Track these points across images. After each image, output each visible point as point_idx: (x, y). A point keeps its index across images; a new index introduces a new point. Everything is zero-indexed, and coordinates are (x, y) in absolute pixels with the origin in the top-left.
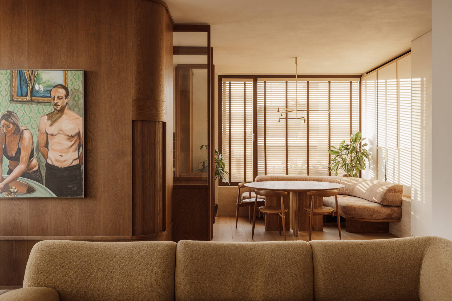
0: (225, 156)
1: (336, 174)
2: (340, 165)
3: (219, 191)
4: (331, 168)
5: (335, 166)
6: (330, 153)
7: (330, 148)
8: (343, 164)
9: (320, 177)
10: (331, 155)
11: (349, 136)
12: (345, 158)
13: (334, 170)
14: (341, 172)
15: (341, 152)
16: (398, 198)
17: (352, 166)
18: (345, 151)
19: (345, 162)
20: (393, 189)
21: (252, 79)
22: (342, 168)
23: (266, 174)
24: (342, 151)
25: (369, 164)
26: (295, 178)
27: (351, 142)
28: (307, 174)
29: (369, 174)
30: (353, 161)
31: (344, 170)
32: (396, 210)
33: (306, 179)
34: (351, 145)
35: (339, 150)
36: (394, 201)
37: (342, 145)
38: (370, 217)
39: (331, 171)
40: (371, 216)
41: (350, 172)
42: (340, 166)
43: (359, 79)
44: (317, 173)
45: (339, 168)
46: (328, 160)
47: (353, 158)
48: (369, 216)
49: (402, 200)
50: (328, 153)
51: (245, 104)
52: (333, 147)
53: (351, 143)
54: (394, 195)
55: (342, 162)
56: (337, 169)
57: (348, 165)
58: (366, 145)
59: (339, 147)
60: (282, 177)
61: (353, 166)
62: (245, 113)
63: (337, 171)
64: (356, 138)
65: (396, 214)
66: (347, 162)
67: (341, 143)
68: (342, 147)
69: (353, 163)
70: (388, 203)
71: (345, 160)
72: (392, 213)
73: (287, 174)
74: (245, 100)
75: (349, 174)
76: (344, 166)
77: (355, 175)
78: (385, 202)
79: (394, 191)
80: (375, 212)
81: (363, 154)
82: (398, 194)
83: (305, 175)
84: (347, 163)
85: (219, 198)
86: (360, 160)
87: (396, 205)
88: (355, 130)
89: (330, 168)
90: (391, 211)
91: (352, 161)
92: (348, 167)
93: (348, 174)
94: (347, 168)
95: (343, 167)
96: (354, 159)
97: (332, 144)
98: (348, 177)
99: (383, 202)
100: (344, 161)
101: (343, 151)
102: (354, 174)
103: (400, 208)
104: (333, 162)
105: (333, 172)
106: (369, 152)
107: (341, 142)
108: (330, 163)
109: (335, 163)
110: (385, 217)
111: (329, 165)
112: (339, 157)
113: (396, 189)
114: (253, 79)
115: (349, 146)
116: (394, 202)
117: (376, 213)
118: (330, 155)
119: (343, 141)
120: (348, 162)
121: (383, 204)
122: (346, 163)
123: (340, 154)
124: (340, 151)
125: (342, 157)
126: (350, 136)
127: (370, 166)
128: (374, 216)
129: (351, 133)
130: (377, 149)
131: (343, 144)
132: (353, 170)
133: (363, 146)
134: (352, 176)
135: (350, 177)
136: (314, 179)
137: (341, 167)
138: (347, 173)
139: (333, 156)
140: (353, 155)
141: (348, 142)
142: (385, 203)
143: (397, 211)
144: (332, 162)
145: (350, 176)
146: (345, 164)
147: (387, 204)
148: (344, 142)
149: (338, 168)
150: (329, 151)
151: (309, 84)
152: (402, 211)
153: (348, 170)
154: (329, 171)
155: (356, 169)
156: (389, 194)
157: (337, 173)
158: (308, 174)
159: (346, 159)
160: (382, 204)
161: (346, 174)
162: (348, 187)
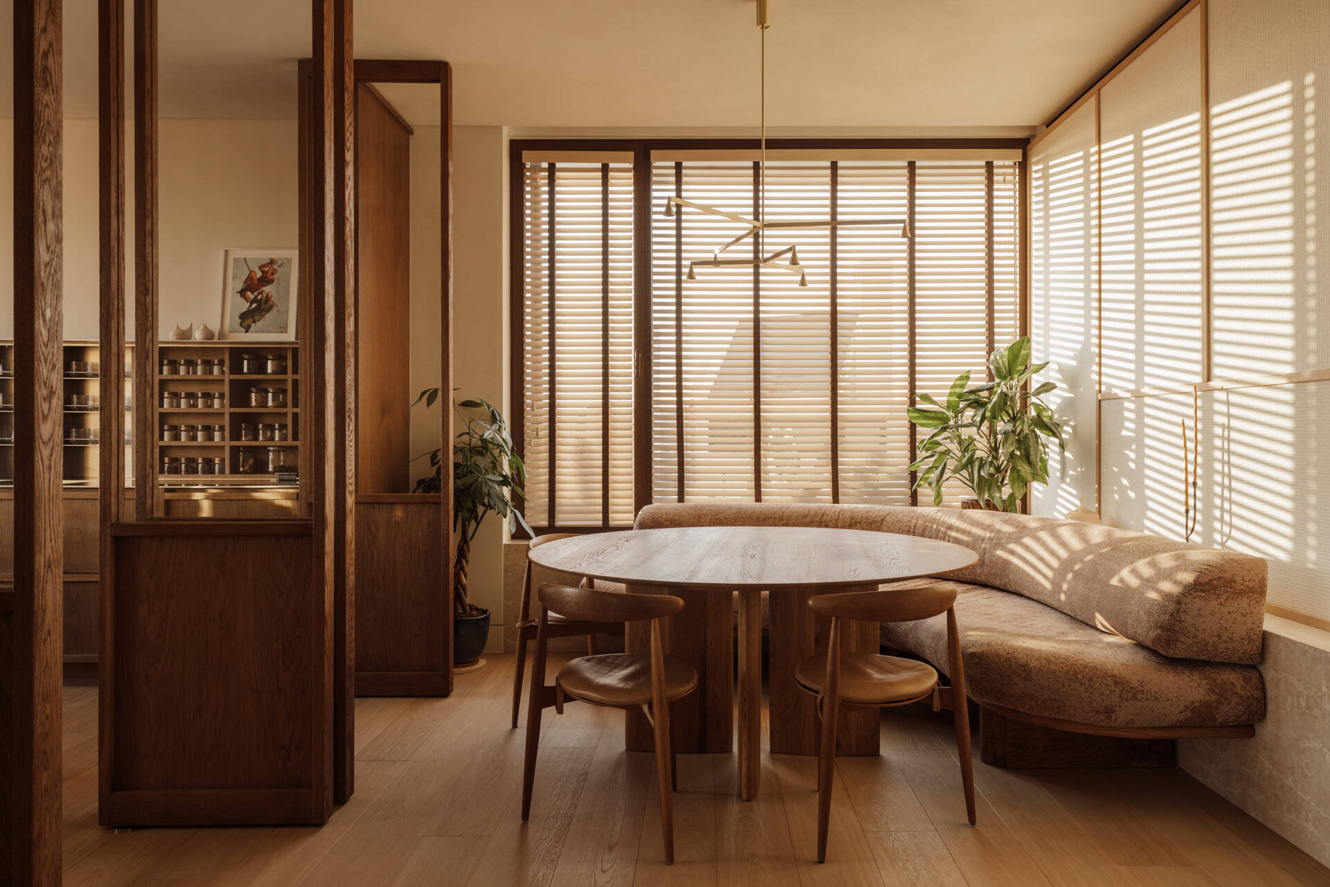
0: (535, 433)
1: (938, 500)
2: (952, 464)
3: (507, 559)
4: (918, 474)
5: (931, 468)
6: (913, 421)
7: (912, 403)
8: (964, 460)
9: (877, 508)
10: (919, 429)
11: (985, 360)
12: (969, 437)
13: (930, 484)
14: (957, 490)
15: (956, 416)
16: (1245, 623)
17: (998, 469)
18: (969, 413)
19: (970, 453)
20: (1220, 578)
21: (631, 154)
22: (957, 475)
23: (681, 499)
24: (958, 413)
25: (1063, 461)
26: (783, 513)
27: (991, 378)
28: (830, 498)
29: (1060, 500)
30: (1000, 451)
31: (968, 482)
32: (1232, 684)
33: (823, 516)
34: (990, 389)
35: (948, 408)
36: (1224, 638)
37: (958, 390)
38: (1102, 717)
39: (919, 486)
40: (1109, 711)
41: (989, 490)
42: (952, 468)
43: (1020, 152)
44: (868, 494)
45: (949, 475)
46: (907, 445)
47: (999, 437)
48: (1098, 712)
49: (1265, 636)
50: (906, 423)
51: (605, 246)
52: (926, 398)
53: (991, 384)
54: (1225, 610)
55: (959, 454)
56: (938, 481)
57: (981, 467)
58: (1047, 387)
59: (946, 398)
60: (735, 511)
61: (1000, 467)
62: (605, 276)
63: (940, 489)
64: (1011, 362)
65: (1237, 704)
66: (978, 454)
67: (953, 387)
68: (960, 396)
69: (1002, 459)
70: (1195, 649)
71: (971, 447)
72: (1214, 697)
73: (758, 498)
74: (605, 230)
75: (986, 496)
76: (965, 467)
77: (1011, 503)
78: (1180, 646)
79: (1226, 592)
80: (1128, 692)
81: (1040, 422)
82: (1244, 601)
83: (824, 502)
84: (978, 458)
85: (506, 584)
86: (1029, 447)
87: (1235, 659)
88: (1006, 336)
89: (913, 476)
90: (1212, 691)
91: (995, 449)
92: (982, 474)
93: (984, 496)
94: (980, 476)
95: (965, 473)
96: (1006, 439)
97: (922, 387)
98: (981, 508)
99: (1168, 642)
100: (966, 450)
101: (962, 411)
102: (1005, 497)
103: (1253, 675)
104: (924, 454)
105: (926, 492)
106: (1060, 417)
107: (952, 383)
108: (913, 458)
109: (932, 456)
110: (1182, 718)
111: (911, 462)
112: (946, 434)
113: (1235, 582)
114: (633, 152)
115: (985, 394)
116: (1223, 645)
117: (1135, 698)
118: (913, 427)
119: (961, 378)
120: (982, 452)
121: (1171, 653)
122: (973, 455)
123: (952, 422)
124: (950, 414)
125: (959, 437)
126: (988, 360)
127: (1063, 471)
128: (1123, 715)
129: (991, 349)
130: (1100, 401)
131: (962, 386)
132: (1002, 482)
133: (1038, 392)
134: (999, 505)
135: (990, 509)
136: (852, 519)
137: (955, 471)
138: (979, 494)
139: (924, 433)
140: (1000, 426)
141: (978, 380)
142: (1180, 651)
143: (1239, 690)
144: (921, 454)
145: (990, 506)
146: (971, 462)
147: (1190, 656)
148: (963, 382)
149: (945, 476)
150: (911, 414)
151: (839, 172)
152: (1264, 690)
153: (984, 485)
154: (912, 487)
155: (1012, 481)
156: (1198, 603)
157: (938, 495)
158: (836, 500)
159: (972, 440)
160: (1164, 654)
161: (975, 497)
162: (985, 553)
